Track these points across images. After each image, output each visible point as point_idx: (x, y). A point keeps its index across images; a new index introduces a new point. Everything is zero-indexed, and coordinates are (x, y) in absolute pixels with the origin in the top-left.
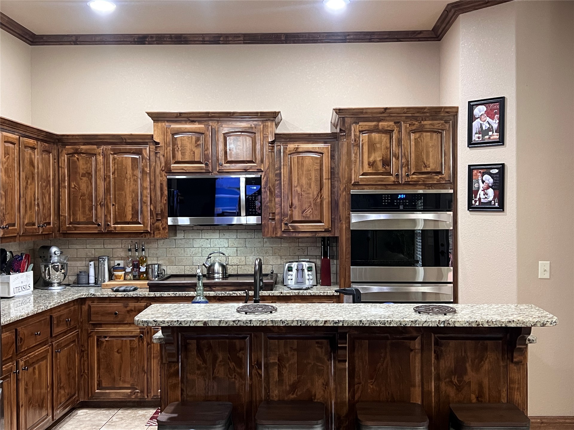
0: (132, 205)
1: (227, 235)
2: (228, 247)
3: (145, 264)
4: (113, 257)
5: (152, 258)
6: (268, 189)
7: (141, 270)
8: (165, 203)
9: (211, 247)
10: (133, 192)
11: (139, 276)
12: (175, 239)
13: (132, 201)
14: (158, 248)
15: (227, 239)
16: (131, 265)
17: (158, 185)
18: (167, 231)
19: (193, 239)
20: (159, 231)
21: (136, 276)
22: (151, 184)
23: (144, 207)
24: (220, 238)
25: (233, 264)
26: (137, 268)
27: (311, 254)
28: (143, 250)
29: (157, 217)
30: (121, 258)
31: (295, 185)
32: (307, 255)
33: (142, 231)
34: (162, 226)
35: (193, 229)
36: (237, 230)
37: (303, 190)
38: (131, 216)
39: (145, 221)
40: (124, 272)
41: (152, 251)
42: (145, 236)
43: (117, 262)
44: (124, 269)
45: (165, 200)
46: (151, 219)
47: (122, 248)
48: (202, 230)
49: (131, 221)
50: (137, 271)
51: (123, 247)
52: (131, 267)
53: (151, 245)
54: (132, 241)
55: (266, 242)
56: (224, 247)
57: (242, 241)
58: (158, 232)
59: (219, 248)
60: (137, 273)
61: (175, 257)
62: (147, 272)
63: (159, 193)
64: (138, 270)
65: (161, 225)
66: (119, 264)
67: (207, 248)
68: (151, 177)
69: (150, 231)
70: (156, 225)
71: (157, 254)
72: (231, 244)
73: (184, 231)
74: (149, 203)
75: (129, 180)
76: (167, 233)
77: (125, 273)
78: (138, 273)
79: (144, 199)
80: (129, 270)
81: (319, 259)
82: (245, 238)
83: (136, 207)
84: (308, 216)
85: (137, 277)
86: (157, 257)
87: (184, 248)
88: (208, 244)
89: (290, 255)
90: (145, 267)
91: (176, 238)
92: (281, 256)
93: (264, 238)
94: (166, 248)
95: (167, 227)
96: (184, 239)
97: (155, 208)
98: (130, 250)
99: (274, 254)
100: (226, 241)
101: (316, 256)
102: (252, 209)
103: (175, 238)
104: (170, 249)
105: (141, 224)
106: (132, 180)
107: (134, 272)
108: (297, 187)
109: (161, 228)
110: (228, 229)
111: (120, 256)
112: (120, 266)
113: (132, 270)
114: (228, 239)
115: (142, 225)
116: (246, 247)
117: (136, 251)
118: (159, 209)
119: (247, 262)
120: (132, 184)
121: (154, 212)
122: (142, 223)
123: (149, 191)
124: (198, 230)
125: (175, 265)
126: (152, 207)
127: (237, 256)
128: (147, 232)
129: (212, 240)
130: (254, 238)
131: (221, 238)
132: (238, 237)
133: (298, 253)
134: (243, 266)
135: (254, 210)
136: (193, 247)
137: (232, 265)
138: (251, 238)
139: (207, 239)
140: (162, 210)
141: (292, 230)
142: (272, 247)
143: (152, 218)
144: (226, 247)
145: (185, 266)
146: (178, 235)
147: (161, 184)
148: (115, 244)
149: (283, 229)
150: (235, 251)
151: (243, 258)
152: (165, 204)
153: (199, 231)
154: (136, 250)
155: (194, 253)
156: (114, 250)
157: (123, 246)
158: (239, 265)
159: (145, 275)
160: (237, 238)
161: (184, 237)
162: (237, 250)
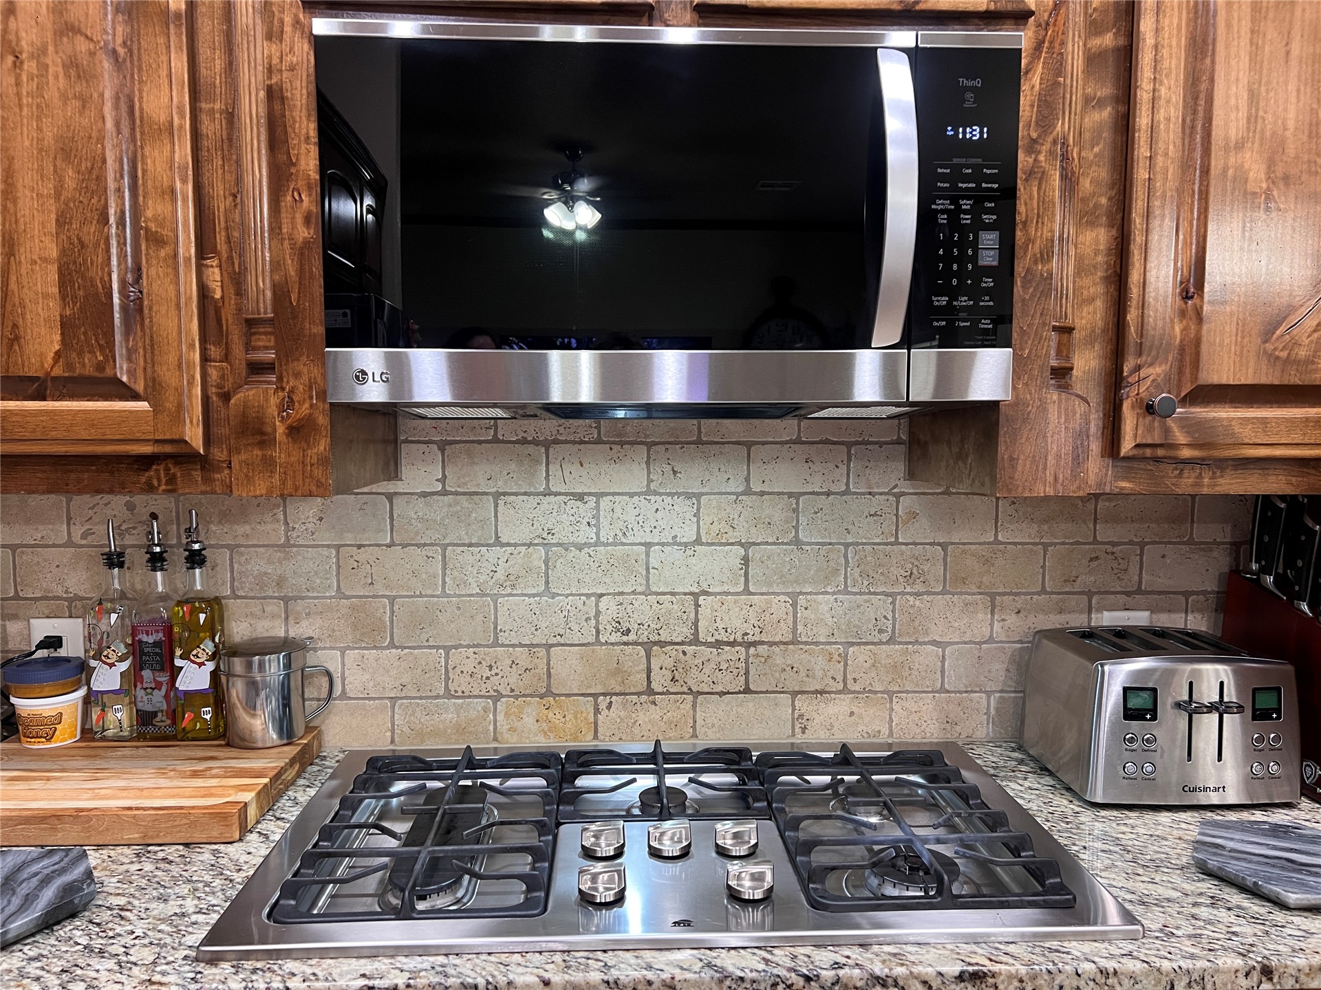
0: (63, 252)
1: (693, 475)
2: (698, 541)
3: (209, 647)
4: (17, 597)
5: (255, 606)
6: (1051, 153)
7: (183, 683)
8: (307, 243)
9: (598, 543)
10: (66, 151)
11: (174, 716)
12: (390, 497)
13: (62, 221)
14: (287, 544)
15: (689, 496)
16: (122, 650)
17: (252, 106)
18: (322, 446)
19: (497, 495)
20: (262, 444)
21: (155, 714)
22: (204, 106)
23: (154, 273)
24: (649, 492)
25: (723, 637)
26: (162, 670)
27: (1162, 582)
28: (196, 559)
29: (248, 347)
30: (71, 607)
31: (1233, 134)
32: (1139, 591)
33: (147, 449)
34: (281, 409)
35: (496, 440)
36: (749, 445)
37: (1280, 170)
38: (58, 337)
39: (168, 376)
40: (82, 692)
41: (257, 564)
42: (171, 480)
43: (42, 628)
44: (79, 671)
45: (307, 220)
46: (205, 359)
47: (69, 544)
48: (547, 444)
49: (57, 371)
50: (158, 686)
51: (77, 537)
52: (124, 666)
53: (247, 528)
54: (130, 507)
55: (913, 515)
56: (675, 542)
57: (776, 511)
58: (257, 452)
59: (648, 545)
60: (159, 696)
61: (392, 600)
62: (217, 693)
63: (257, 170)
64: (164, 678)
65: (274, 401)
66: (53, 642)
67: (580, 547)
68: (204, 52)
69: (198, 444)
70: (245, 403)
71: (280, 582)
72: (715, 527)
73: (443, 451)
74: (187, 246)
75: (30, 66)
76: (324, 461)
77: (87, 701)
78: (166, 697)
79: (154, 208)
80: (107, 678)
81: (1200, 610)
82: (790, 495)
83: (95, 273)
84: (1302, 353)
85: (162, 721)
86: (286, 600)
87: (444, 548)
88: (584, 527)
89: (1043, 591)
90: (210, 666)
91: (399, 486)
92: (993, 596)
93: (898, 496)
94: (338, 547)
95: (322, 420)
96: (444, 493)
97: (237, 280)
98: (114, 560)
99: (954, 582)
100: (683, 507)
101: (1187, 594)
102: (953, 295)
103: (389, 487)
104: (363, 555)
105: (135, 397)
106: (54, 62)
107: (140, 693)
108: (1240, 146)
109: (281, 429)
110: (699, 442)
111: (60, 592)
112: (62, 652)
113: (132, 678)
114: (699, 496)
115: (143, 405)
116: (797, 542)
117: (154, 569)
118: (261, 286)
119: (800, 628)
120: (52, 94)
121: (228, 314)
122: (140, 387)
123: (183, 152)
124: (524, 441)
125: (392, 645)
126: (214, 276)
127: (747, 591)
128: (184, 457)
129: (605, 502)
130: (847, 492)
131: (656, 493)
132: (757, 487)
133: (1087, 580)
134: (776, 649)
135: (963, 301)
136: (498, 543)
137: (718, 644)
138: (828, 494)
139: (580, 497)
140: (280, 294)
141: (1186, 453)
142: (944, 546)
143: (214, 351)
144: (686, 545)
145: (447, 649)
146: (405, 471)
147: (274, 95)
148: (28, 521)
149: (1127, 446)
150: (736, 562)
151: (780, 606)
152: (302, 252)
153: (531, 449)
154: (156, 561)
155: (500, 575)
156: (27, 557)
157: (77, 532)
158: (754, 644)
159: (207, 714)
160: (748, 492)
161: (443, 480)
162: (746, 560)
